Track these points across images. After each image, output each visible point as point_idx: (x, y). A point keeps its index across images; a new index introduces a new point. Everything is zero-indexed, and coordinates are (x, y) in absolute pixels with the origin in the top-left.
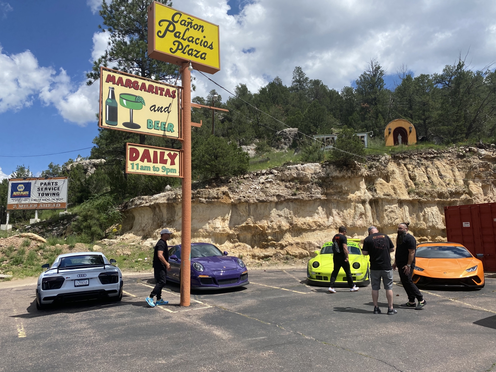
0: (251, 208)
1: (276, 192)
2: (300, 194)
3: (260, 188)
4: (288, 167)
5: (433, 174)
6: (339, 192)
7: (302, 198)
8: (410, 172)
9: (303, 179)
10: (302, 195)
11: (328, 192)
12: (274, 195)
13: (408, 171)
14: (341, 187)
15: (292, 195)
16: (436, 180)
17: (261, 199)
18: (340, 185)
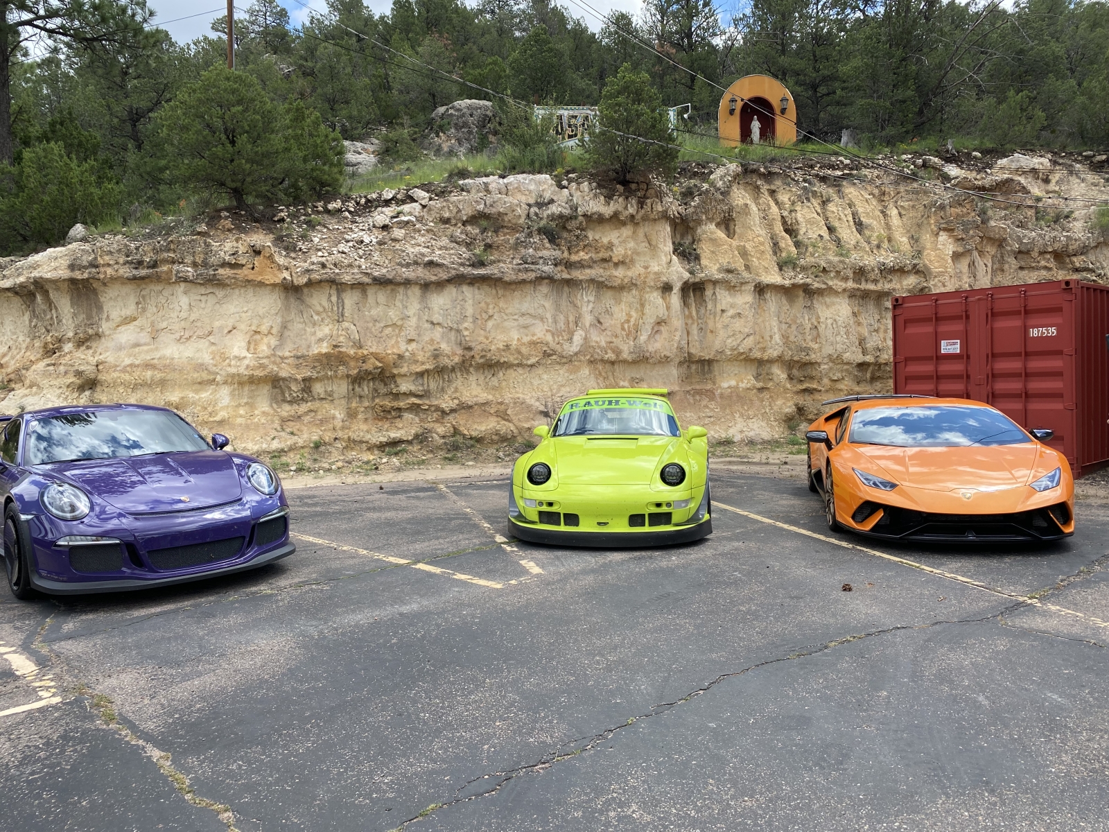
0: (346, 301)
1: (423, 255)
2: (494, 262)
3: (375, 240)
4: (461, 182)
5: (840, 219)
6: (604, 260)
7: (499, 275)
8: (785, 214)
9: (503, 220)
10: (502, 265)
11: (574, 258)
12: (416, 263)
13: (780, 209)
14: (610, 247)
15: (473, 265)
16: (848, 234)
17: (376, 274)
18: (605, 240)
